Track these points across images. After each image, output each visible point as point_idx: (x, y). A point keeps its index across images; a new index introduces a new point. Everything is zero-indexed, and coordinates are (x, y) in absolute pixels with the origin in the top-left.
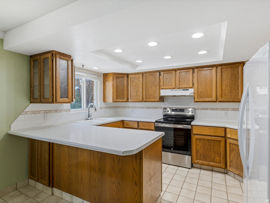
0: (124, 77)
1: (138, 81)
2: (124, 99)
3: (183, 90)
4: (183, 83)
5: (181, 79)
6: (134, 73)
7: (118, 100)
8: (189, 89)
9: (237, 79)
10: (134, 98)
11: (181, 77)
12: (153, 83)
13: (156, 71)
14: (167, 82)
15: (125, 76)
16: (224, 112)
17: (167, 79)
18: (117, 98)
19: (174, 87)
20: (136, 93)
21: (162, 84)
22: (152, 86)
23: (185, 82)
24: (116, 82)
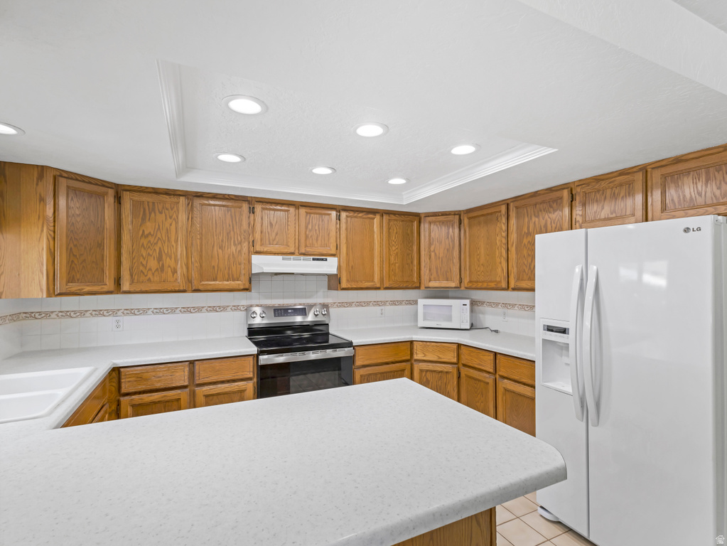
0: (103, 195)
1: (169, 220)
2: (102, 282)
3: (314, 259)
4: (314, 242)
5: (310, 231)
6: (147, 188)
7: (74, 287)
8: (329, 258)
9: (411, 244)
10: (149, 280)
11: (310, 227)
12: (228, 234)
13: (235, 196)
14: (274, 235)
15: (107, 194)
16: (378, 308)
17: (271, 224)
18: (71, 280)
19: (292, 250)
20: (160, 259)
21: (259, 240)
22: (222, 241)
23: (320, 239)
24: (67, 212)
